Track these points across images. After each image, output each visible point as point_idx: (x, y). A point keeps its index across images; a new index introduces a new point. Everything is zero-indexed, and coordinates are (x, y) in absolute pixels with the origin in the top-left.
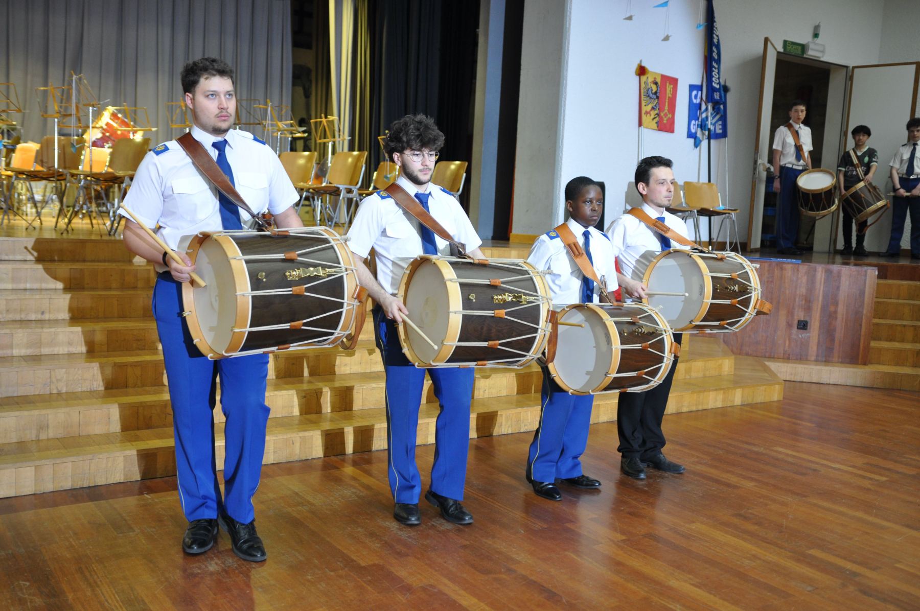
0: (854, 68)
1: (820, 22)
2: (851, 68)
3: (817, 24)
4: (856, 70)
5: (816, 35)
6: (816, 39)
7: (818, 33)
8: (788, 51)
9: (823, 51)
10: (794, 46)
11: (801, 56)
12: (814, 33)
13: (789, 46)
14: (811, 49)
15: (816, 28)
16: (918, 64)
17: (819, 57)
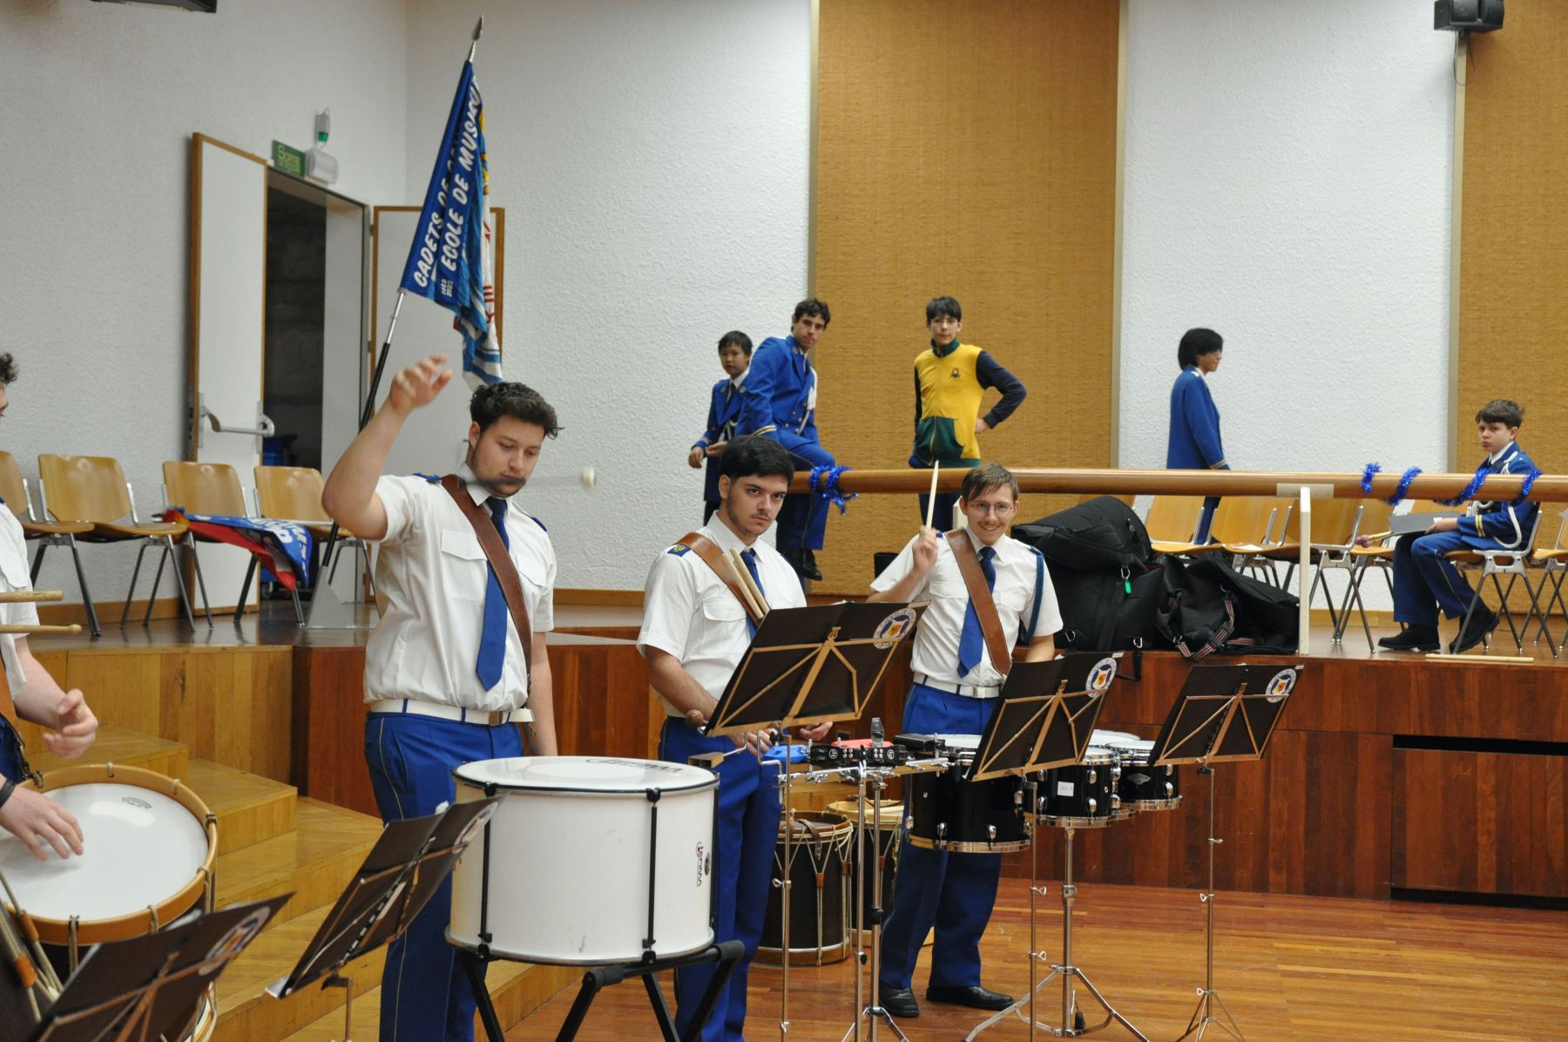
0: (378, 209)
1: (327, 110)
2: (373, 209)
3: (321, 113)
4: (382, 214)
5: (322, 136)
6: (321, 144)
7: (326, 131)
8: (281, 164)
9: (334, 172)
10: (290, 155)
11: (300, 178)
12: (316, 129)
13: (282, 155)
14: (317, 165)
15: (321, 119)
16: (500, 212)
17: (326, 182)
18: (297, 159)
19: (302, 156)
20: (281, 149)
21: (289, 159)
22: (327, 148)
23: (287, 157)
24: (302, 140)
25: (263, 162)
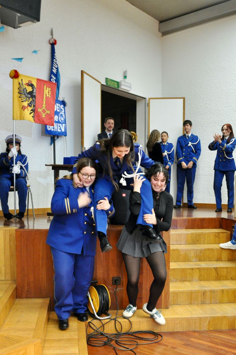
0: (150, 99)
1: (126, 70)
2: (148, 99)
3: (125, 70)
4: (151, 100)
5: (125, 77)
6: (125, 79)
7: (126, 75)
8: (109, 85)
9: (130, 87)
11: (117, 89)
12: (124, 75)
13: (109, 82)
14: (123, 85)
15: (125, 72)
16: (184, 99)
17: (128, 91)
18: (116, 84)
19: (118, 83)
21: (112, 83)
22: (127, 80)
24: (118, 78)
25: (100, 82)
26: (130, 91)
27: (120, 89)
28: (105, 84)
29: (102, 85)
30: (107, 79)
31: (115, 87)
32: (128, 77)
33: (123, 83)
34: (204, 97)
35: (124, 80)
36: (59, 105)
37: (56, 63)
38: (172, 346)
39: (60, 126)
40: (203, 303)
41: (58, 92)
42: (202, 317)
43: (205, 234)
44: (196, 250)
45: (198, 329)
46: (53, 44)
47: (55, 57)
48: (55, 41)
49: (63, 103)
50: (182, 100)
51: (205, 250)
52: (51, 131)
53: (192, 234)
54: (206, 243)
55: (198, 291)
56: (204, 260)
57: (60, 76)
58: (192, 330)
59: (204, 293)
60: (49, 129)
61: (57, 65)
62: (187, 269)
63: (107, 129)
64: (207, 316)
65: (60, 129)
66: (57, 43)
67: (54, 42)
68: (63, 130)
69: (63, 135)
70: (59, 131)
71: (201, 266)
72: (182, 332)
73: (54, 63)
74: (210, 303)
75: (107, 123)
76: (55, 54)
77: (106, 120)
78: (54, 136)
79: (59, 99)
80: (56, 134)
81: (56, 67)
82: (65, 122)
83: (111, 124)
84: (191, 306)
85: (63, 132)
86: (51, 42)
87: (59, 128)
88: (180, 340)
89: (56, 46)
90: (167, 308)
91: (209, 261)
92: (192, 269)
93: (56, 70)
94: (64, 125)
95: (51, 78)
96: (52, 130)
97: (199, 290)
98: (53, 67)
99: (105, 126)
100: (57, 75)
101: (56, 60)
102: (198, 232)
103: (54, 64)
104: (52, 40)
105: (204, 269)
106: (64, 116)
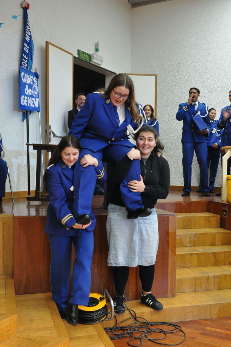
1: (98, 42)
5: (97, 50)
6: (97, 52)
7: (98, 48)
8: (81, 57)
9: (101, 61)
10: (84, 55)
11: (89, 62)
12: (95, 48)
13: (81, 54)
14: (95, 58)
15: (97, 45)
16: (156, 76)
17: (99, 65)
18: (88, 56)
19: (90, 56)
20: (81, 52)
21: (84, 56)
22: (98, 53)
23: (83, 55)
24: (90, 51)
25: (72, 54)
26: (102, 65)
27: (91, 62)
28: (77, 56)
29: (74, 57)
30: (79, 51)
31: (87, 60)
32: (99, 50)
33: (95, 56)
34: (177, 75)
35: (95, 52)
36: (32, 77)
37: (29, 30)
38: (191, 337)
39: (33, 101)
40: (207, 290)
41: (31, 62)
42: (212, 304)
43: (196, 217)
44: (191, 235)
45: (209, 317)
46: (25, 9)
47: (28, 23)
48: (28, 4)
49: (36, 75)
50: (154, 77)
51: (200, 234)
52: (24, 105)
53: (183, 218)
54: (197, 227)
55: (202, 278)
56: (199, 245)
57: (33, 45)
58: (202, 319)
59: (208, 279)
60: (23, 104)
61: (30, 32)
62: (186, 254)
63: (79, 105)
64: (217, 303)
65: (34, 104)
66: (30, 8)
67: (26, 7)
68: (37, 106)
69: (36, 111)
70: (33, 106)
71: (199, 251)
72: (193, 321)
73: (27, 30)
74: (214, 290)
75: (78, 99)
76: (28, 20)
77: (78, 96)
78: (27, 111)
79: (32, 70)
80: (30, 110)
81: (30, 35)
82: (38, 96)
83: (83, 100)
84: (196, 294)
85: (37, 107)
86: (23, 6)
87: (32, 102)
88: (195, 330)
89: (28, 11)
90: (173, 296)
91: (204, 246)
92: (191, 254)
93: (30, 38)
94: (37, 99)
95: (23, 46)
96: (26, 105)
97: (202, 276)
98: (26, 35)
99: (76, 103)
100: (30, 44)
101: (29, 27)
102: (189, 216)
103: (27, 32)
104: (24, 4)
105: (203, 254)
106: (37, 90)
